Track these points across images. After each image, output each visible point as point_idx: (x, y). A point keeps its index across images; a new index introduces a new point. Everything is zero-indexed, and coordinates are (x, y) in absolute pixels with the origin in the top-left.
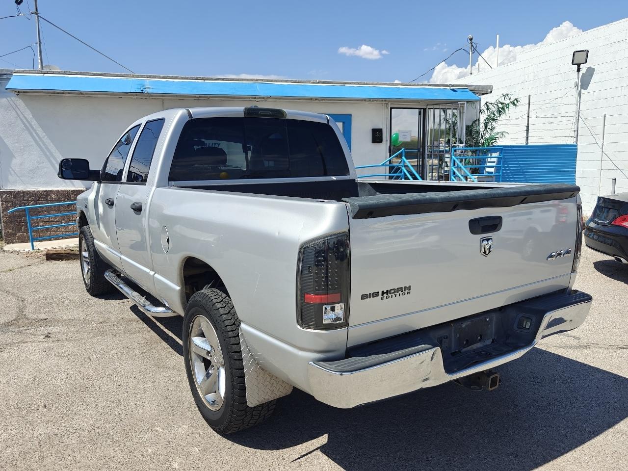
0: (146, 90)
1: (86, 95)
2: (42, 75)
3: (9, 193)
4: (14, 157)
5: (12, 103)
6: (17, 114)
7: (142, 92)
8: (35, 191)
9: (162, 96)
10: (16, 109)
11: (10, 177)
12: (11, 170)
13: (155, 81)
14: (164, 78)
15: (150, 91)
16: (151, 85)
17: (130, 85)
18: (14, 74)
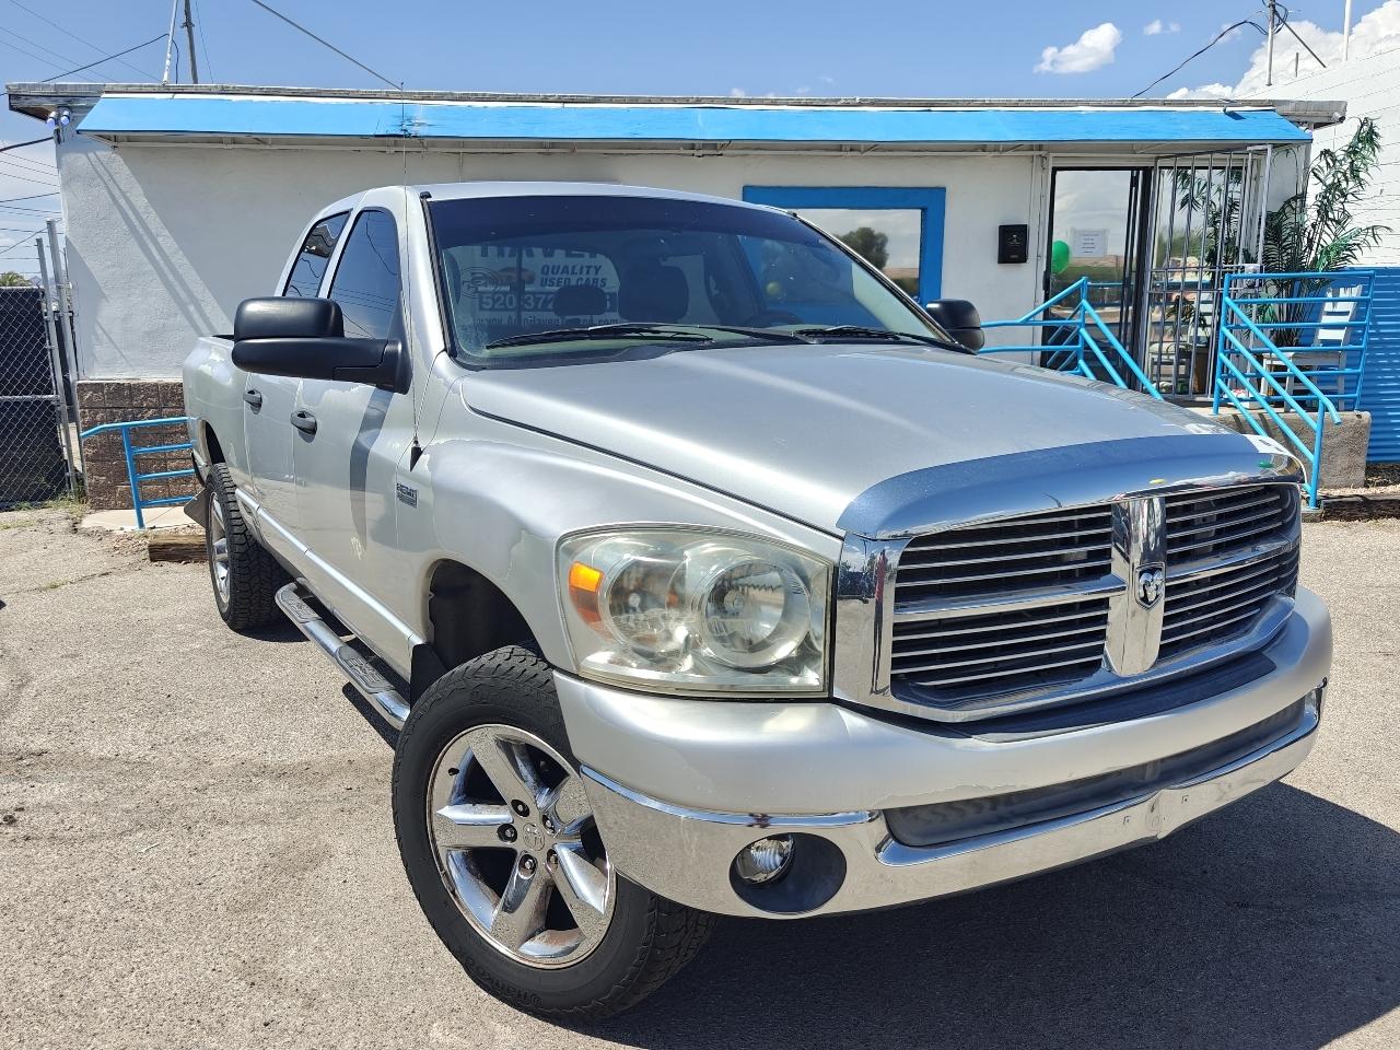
0: (413, 130)
1: (275, 147)
2: (170, 96)
3: (98, 387)
4: (104, 297)
5: (100, 169)
6: (113, 197)
7: (402, 133)
8: (156, 385)
9: (458, 145)
10: (110, 183)
11: (98, 348)
12: (97, 328)
13: (441, 107)
14: (461, 99)
15: (422, 131)
16: (428, 118)
17: (375, 118)
18: (105, 95)
